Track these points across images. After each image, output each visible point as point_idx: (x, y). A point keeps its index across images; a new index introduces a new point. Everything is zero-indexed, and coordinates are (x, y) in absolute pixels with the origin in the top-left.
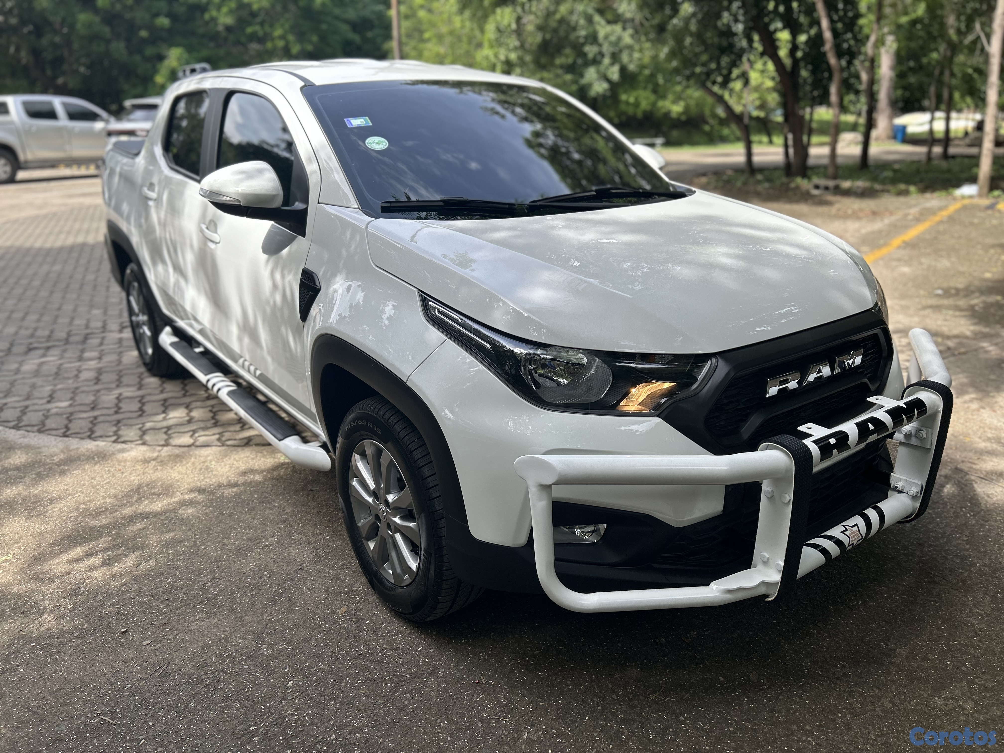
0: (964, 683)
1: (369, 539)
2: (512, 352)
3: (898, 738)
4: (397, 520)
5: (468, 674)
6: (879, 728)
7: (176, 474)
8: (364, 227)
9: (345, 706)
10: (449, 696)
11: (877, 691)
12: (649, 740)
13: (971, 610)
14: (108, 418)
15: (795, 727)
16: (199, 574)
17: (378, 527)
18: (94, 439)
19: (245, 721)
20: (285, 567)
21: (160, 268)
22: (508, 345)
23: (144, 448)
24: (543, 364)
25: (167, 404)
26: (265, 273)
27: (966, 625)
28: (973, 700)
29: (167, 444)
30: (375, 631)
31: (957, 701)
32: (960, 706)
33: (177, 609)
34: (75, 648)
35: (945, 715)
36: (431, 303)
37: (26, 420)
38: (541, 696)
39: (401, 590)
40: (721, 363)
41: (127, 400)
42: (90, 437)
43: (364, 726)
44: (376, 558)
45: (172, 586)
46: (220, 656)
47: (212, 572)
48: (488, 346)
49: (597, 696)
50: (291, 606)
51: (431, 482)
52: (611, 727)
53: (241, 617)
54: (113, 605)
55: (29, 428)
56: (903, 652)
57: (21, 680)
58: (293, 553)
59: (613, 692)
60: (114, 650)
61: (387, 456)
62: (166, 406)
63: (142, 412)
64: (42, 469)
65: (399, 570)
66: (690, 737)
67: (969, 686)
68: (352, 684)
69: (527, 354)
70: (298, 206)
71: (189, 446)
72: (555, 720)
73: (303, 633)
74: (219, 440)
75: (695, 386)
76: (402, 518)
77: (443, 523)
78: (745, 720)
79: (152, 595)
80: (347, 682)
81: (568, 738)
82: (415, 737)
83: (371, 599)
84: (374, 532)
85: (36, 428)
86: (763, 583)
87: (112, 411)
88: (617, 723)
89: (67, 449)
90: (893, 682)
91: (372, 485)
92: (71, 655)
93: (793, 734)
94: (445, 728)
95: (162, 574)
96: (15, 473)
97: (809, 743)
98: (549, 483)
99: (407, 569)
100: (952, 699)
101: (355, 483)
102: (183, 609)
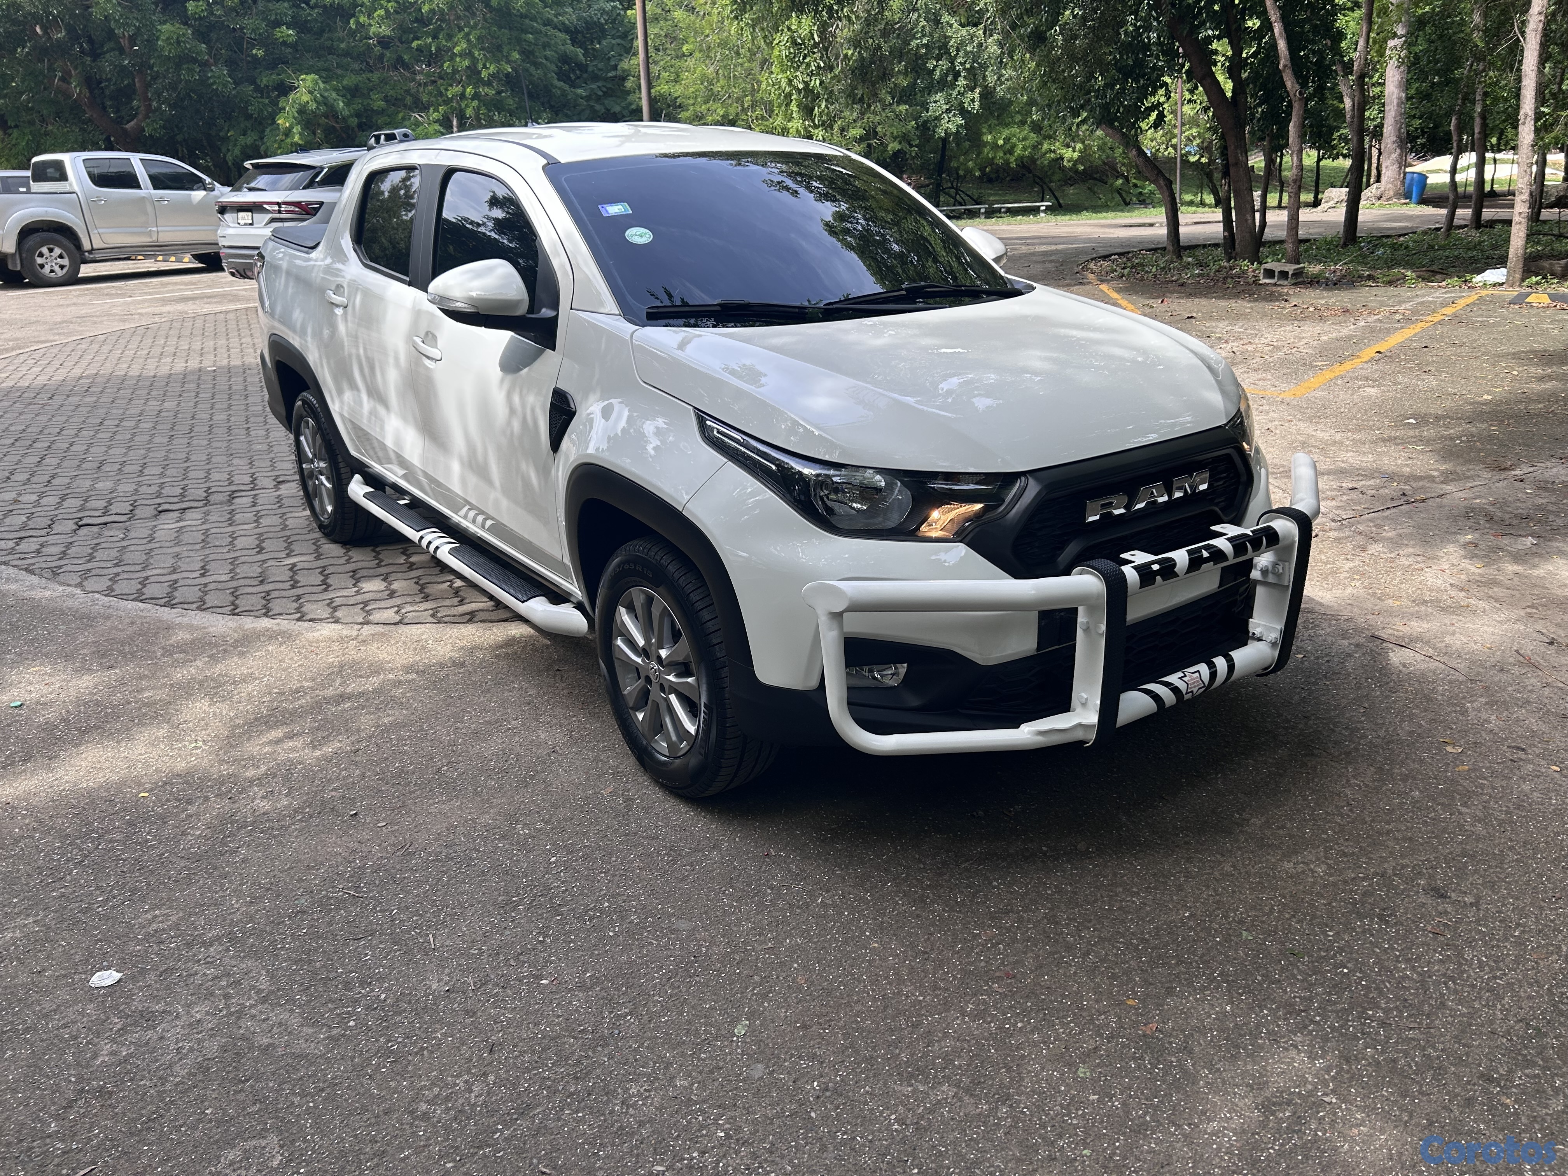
0: (1321, 849)
1: (638, 709)
2: (800, 473)
3: (1232, 897)
4: (671, 678)
5: (756, 847)
6: (1214, 889)
7: (385, 655)
8: (628, 337)
9: (617, 878)
10: (735, 867)
11: (1219, 857)
12: (957, 902)
13: (1348, 781)
14: (284, 593)
15: (1121, 890)
16: (432, 759)
17: (649, 691)
18: (272, 617)
19: (506, 893)
20: (534, 750)
21: (348, 395)
22: (797, 466)
23: (338, 626)
24: (836, 489)
25: (357, 576)
26: (498, 397)
27: (1339, 795)
28: (1327, 864)
29: (367, 623)
30: (647, 810)
31: (1308, 865)
32: (1311, 870)
33: (411, 793)
34: (300, 830)
35: (1292, 877)
36: (708, 423)
37: (179, 596)
38: (839, 866)
39: (677, 761)
40: (1031, 482)
41: (306, 572)
42: (266, 615)
43: (640, 895)
44: (646, 733)
45: (402, 771)
46: (468, 835)
47: (446, 756)
48: (774, 467)
49: (901, 865)
50: (546, 787)
51: (711, 626)
52: (916, 892)
53: (488, 800)
54: (335, 789)
55: (186, 606)
56: (1257, 821)
57: (244, 861)
58: (543, 736)
59: (920, 861)
60: (346, 832)
61: (661, 602)
62: (356, 577)
63: (326, 586)
64: (215, 651)
65: (674, 738)
66: (1002, 900)
67: (1325, 851)
68: (624, 858)
69: (818, 475)
70: (546, 313)
71: (395, 624)
72: (853, 887)
73: (562, 813)
74: (433, 616)
75: (1002, 508)
76: (678, 676)
77: (725, 672)
78: (1066, 884)
79: (379, 779)
80: (617, 857)
81: (867, 903)
82: (697, 903)
83: (640, 780)
84: (644, 697)
85: (194, 606)
86: (1080, 725)
87: (287, 585)
88: (922, 889)
89: (240, 627)
90: (1240, 848)
91: (641, 642)
92: (296, 837)
93: (1117, 895)
94: (731, 895)
95: (386, 759)
96: (182, 655)
97: (1133, 902)
98: (840, 610)
99: (682, 732)
100: (1303, 863)
101: (619, 642)
102: (418, 793)
